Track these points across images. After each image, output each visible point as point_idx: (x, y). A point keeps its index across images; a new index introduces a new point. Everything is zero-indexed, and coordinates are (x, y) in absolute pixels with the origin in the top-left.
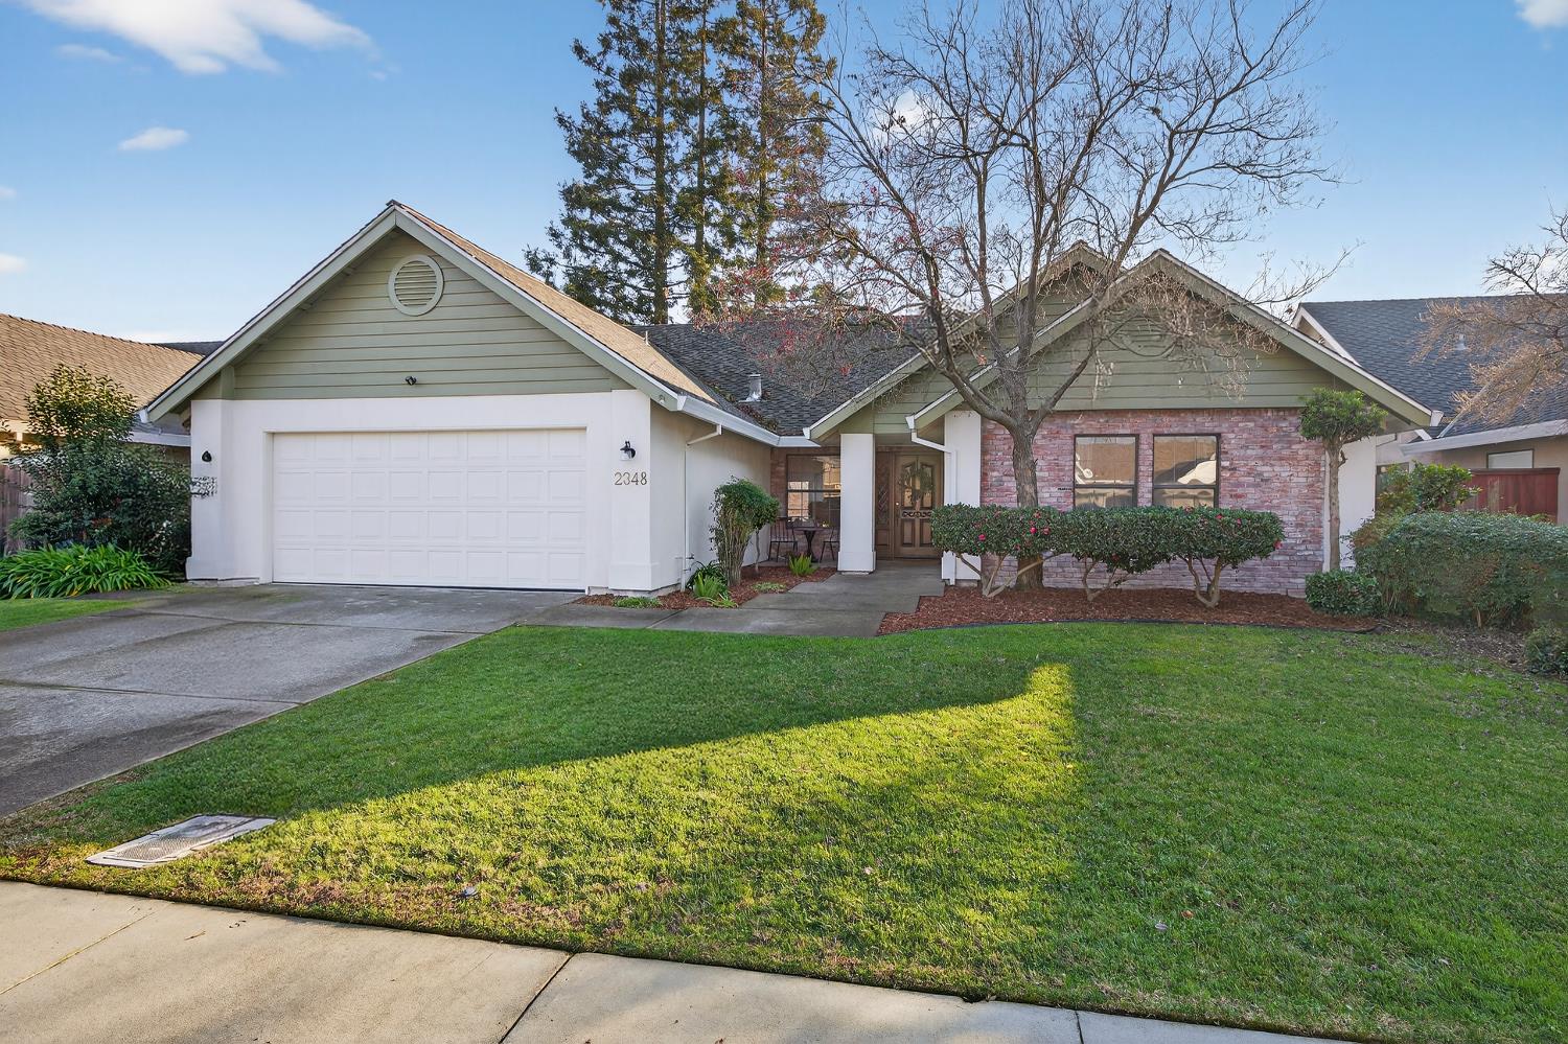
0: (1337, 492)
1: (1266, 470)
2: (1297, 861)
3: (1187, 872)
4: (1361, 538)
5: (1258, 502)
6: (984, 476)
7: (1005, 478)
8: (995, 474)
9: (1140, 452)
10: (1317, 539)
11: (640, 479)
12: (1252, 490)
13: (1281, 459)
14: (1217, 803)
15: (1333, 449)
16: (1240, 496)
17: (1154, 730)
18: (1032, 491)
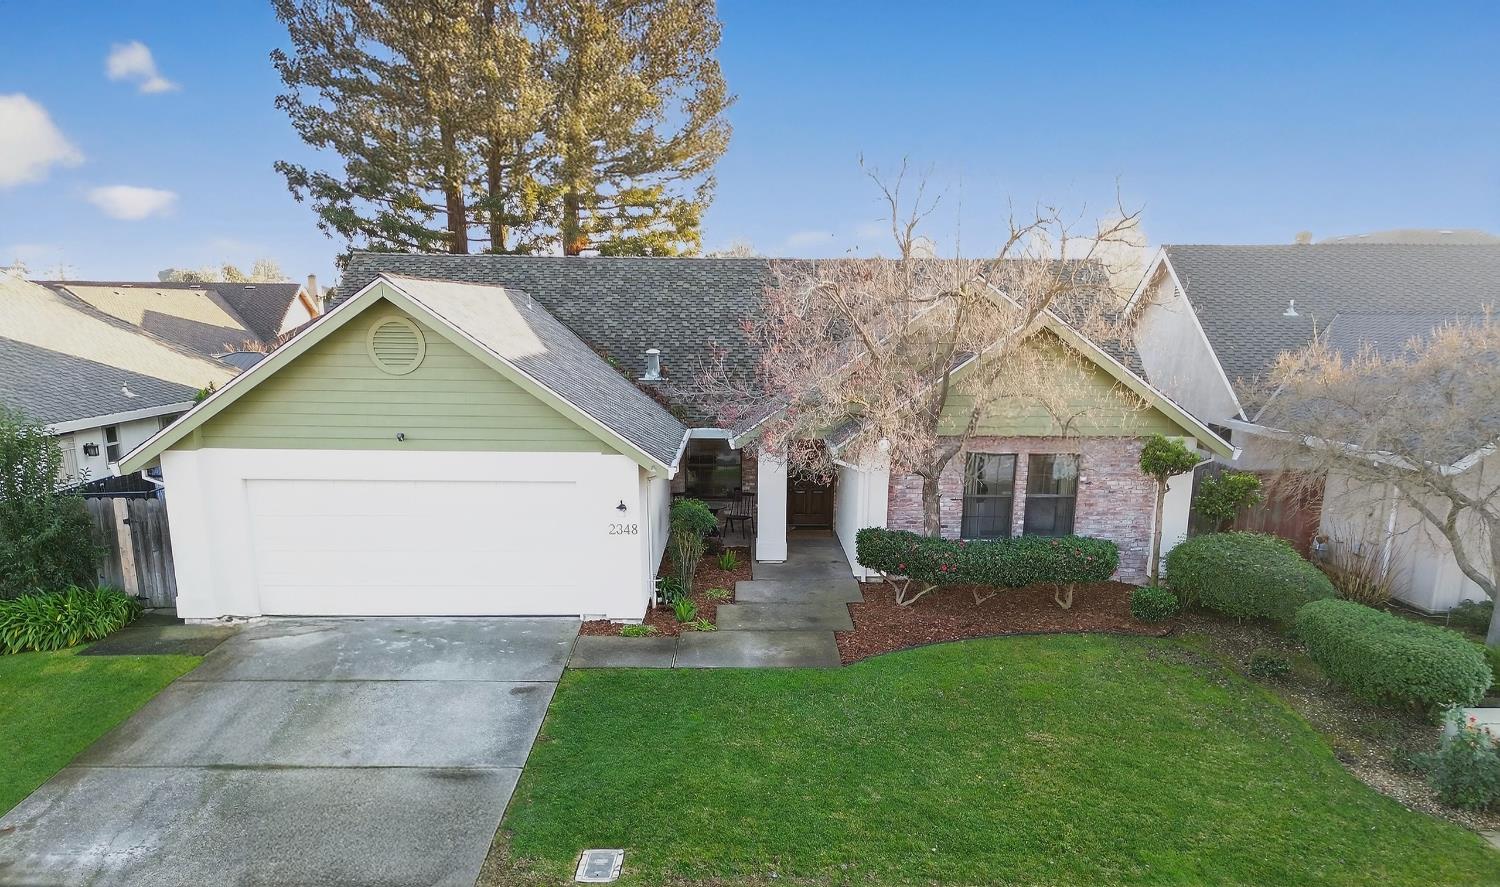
0: (1161, 513)
1: (1112, 484)
2: (1103, 830)
3: (1061, 838)
4: (1174, 557)
5: (1106, 509)
6: (891, 489)
7: (907, 491)
8: (900, 487)
9: (1018, 469)
10: (1145, 539)
11: (631, 529)
12: (1101, 500)
13: (1126, 475)
14: (1072, 802)
15: (1162, 480)
16: (1091, 505)
17: (1039, 754)
18: (936, 519)
